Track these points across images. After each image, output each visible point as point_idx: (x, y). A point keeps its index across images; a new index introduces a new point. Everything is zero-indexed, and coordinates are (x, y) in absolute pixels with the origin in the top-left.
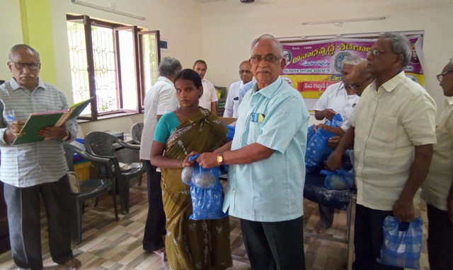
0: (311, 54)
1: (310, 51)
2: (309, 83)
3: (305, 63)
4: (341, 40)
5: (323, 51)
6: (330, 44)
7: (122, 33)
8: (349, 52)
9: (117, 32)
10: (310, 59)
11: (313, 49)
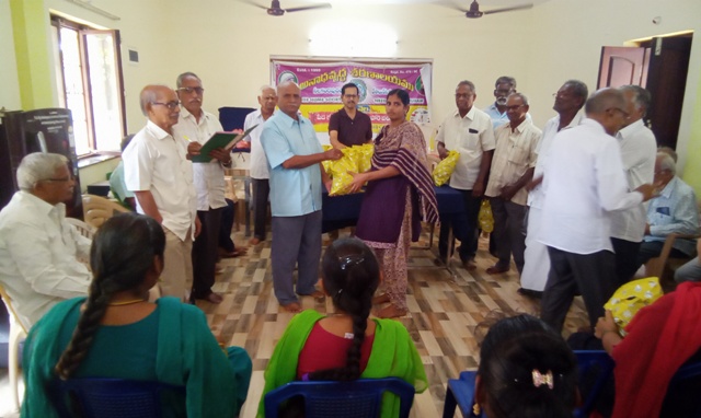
0: (320, 79)
1: (318, 74)
2: (321, 114)
3: (315, 89)
4: (352, 64)
5: (333, 76)
6: (341, 67)
7: (91, 38)
8: (364, 80)
9: (85, 37)
10: (319, 86)
11: (322, 73)
